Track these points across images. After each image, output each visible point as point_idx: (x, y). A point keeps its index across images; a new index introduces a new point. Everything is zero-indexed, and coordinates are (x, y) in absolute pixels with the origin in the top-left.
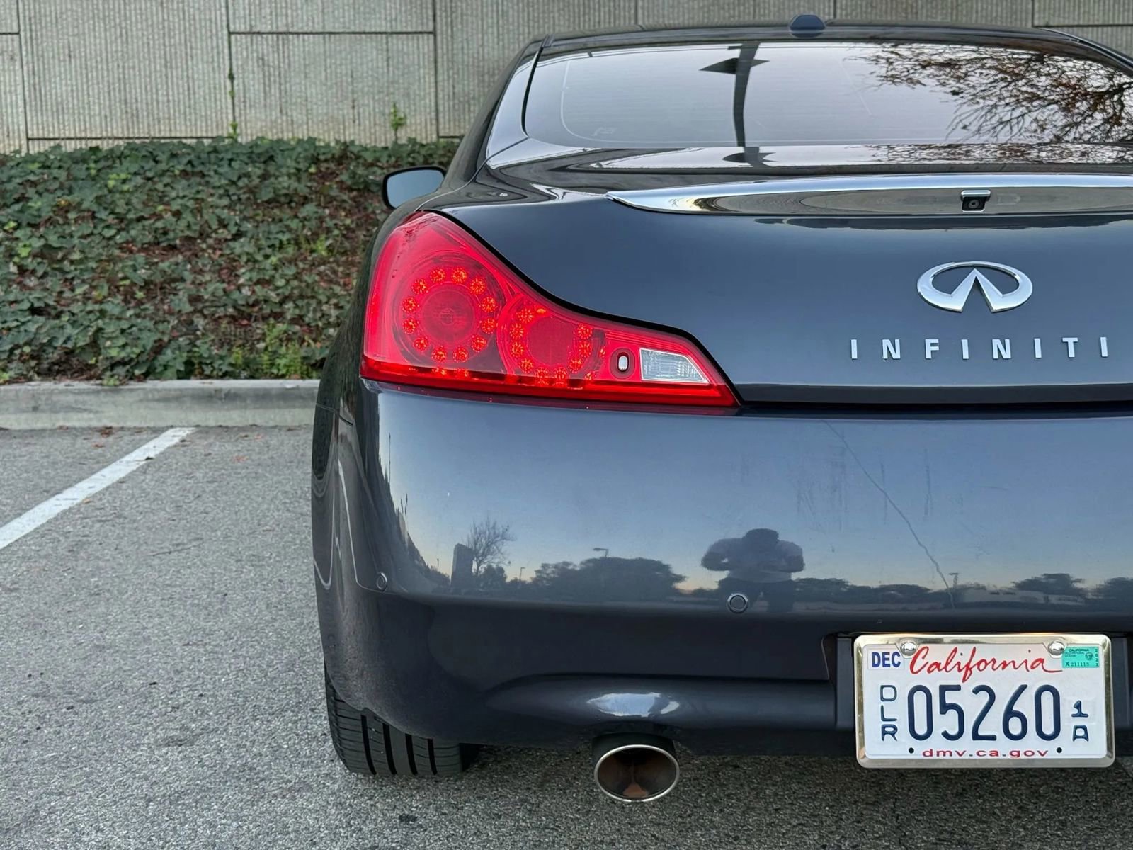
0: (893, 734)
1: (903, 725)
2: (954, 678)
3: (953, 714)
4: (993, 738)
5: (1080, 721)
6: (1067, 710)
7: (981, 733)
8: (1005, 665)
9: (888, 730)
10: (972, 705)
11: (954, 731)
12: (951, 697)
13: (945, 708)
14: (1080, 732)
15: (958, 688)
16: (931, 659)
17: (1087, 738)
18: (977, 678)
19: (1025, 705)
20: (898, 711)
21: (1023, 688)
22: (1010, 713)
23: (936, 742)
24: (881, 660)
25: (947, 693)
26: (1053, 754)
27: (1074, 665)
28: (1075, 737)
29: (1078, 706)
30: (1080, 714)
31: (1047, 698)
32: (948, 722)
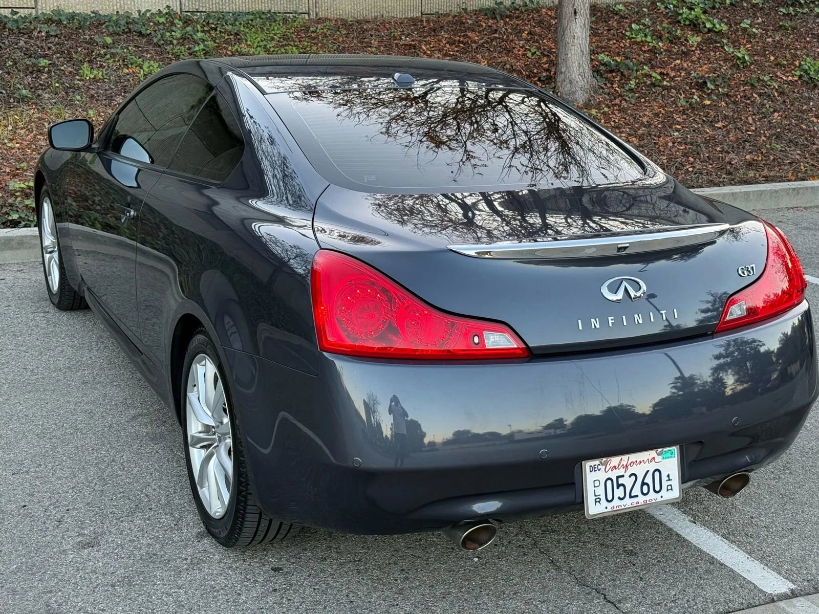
0: (599, 502)
1: (603, 497)
2: (621, 472)
3: (622, 488)
4: (637, 496)
5: (669, 483)
6: (664, 478)
7: (632, 495)
8: (640, 462)
9: (597, 501)
10: (628, 482)
11: (622, 496)
12: (621, 481)
13: (619, 486)
14: (669, 488)
15: (623, 476)
16: (612, 465)
17: (672, 489)
18: (631, 470)
19: (649, 480)
20: (600, 491)
21: (648, 471)
22: (643, 484)
23: (616, 502)
24: (593, 469)
25: (619, 479)
26: (659, 499)
27: (666, 458)
28: (668, 490)
29: (668, 476)
30: (669, 480)
31: (657, 474)
32: (619, 492)
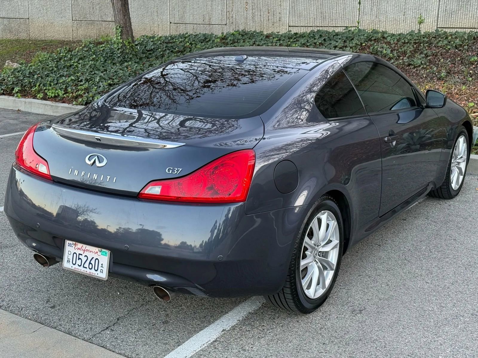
0: (69, 262)
1: (71, 261)
2: (81, 252)
4: (86, 268)
5: (102, 268)
6: (100, 265)
7: (84, 266)
8: (91, 251)
9: (68, 261)
10: (84, 259)
11: (80, 265)
12: (80, 257)
13: (79, 259)
14: (101, 271)
15: (82, 255)
16: (78, 247)
18: (86, 254)
19: (93, 262)
20: (71, 257)
21: (93, 258)
22: (90, 263)
23: (76, 266)
24: (70, 245)
25: (80, 255)
26: (96, 275)
27: (103, 255)
28: (100, 272)
29: (102, 264)
30: (102, 267)
31: (97, 261)
32: (79, 262)
